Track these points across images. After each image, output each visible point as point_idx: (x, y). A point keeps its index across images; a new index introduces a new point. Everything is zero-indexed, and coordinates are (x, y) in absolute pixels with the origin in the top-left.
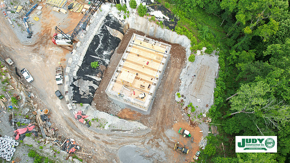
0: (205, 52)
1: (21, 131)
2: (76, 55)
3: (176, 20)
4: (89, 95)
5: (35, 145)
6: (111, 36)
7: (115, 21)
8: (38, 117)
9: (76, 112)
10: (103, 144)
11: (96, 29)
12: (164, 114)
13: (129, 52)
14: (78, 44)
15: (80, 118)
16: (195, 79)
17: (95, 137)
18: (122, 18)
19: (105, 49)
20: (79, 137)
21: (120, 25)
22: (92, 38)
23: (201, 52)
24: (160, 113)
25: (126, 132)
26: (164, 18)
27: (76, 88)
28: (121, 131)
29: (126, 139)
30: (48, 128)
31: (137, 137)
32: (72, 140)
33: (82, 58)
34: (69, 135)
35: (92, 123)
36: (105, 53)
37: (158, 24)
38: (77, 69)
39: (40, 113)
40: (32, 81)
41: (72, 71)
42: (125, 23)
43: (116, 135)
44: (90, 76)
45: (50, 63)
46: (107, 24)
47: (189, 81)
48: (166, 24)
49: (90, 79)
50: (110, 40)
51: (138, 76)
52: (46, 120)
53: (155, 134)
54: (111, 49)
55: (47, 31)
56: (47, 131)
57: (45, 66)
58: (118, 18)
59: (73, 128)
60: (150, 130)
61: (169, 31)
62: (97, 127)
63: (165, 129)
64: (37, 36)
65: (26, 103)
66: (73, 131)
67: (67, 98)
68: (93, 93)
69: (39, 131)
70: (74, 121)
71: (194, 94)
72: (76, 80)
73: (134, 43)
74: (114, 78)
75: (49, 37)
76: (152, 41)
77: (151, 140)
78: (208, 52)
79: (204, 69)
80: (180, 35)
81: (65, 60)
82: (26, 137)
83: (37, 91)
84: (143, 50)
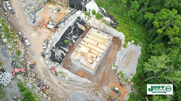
0: (134, 43)
1: (17, 70)
2: (57, 35)
3: (118, 24)
4: (60, 58)
5: (23, 80)
6: (79, 28)
7: (82, 20)
8: (28, 65)
9: (50, 66)
10: (63, 88)
11: (71, 23)
12: (104, 76)
13: (88, 37)
14: (59, 29)
15: (52, 70)
16: (126, 58)
17: (59, 83)
18: (87, 19)
19: (74, 34)
20: (49, 81)
21: (85, 23)
22: (67, 27)
23: (131, 43)
24: (101, 75)
25: (78, 83)
26: (110, 21)
27: (53, 53)
28: (75, 82)
29: (78, 87)
30: (32, 72)
31: (84, 87)
32: (44, 82)
33: (60, 37)
34: (43, 78)
35: (59, 74)
36: (74, 36)
37: (107, 24)
38: (56, 42)
39: (29, 63)
40: (29, 45)
41: (53, 43)
42: (88, 22)
43: (72, 84)
44: (63, 48)
45: (42, 37)
46: (78, 21)
47: (122, 58)
48: (111, 25)
49: (63, 50)
50: (77, 30)
51: (91, 51)
52: (32, 68)
53: (96, 87)
54: (77, 35)
55: (43, 21)
56: (31, 74)
57: (39, 38)
58: (84, 19)
59: (47, 75)
60: (94, 84)
61: (113, 29)
62: (61, 77)
63: (103, 86)
64: (37, 22)
65: (23, 55)
66: (47, 76)
67: (47, 57)
68: (63, 58)
69: (27, 73)
70: (48, 71)
71: (124, 66)
72: (54, 48)
73: (91, 33)
74: (77, 50)
75: (44, 24)
76: (102, 33)
77: (93, 91)
78: (136, 43)
79: (132, 53)
80: (119, 32)
81: (50, 36)
82: (19, 74)
83: (31, 51)
84: (96, 37)
